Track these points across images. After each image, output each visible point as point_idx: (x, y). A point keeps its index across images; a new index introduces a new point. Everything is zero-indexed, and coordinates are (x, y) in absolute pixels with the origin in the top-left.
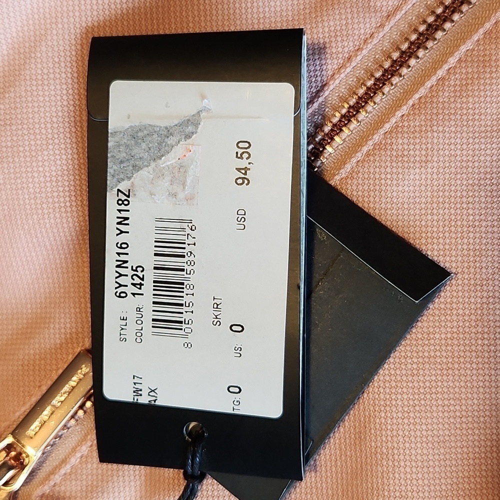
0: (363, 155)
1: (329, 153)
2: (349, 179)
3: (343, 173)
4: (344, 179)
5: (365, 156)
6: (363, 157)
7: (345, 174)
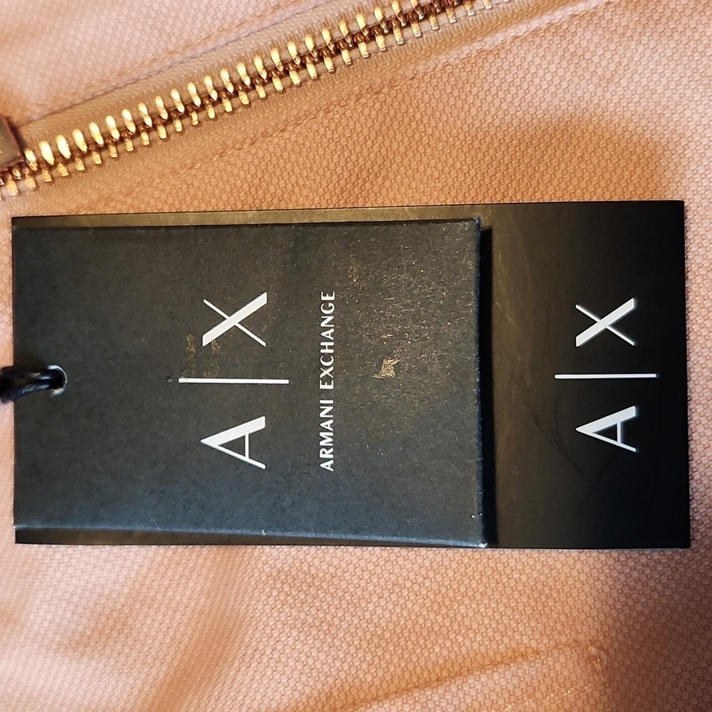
0: (527, 31)
1: (483, 7)
2: (492, 56)
3: (488, 43)
4: (485, 53)
5: (529, 34)
6: (526, 34)
7: (490, 46)
